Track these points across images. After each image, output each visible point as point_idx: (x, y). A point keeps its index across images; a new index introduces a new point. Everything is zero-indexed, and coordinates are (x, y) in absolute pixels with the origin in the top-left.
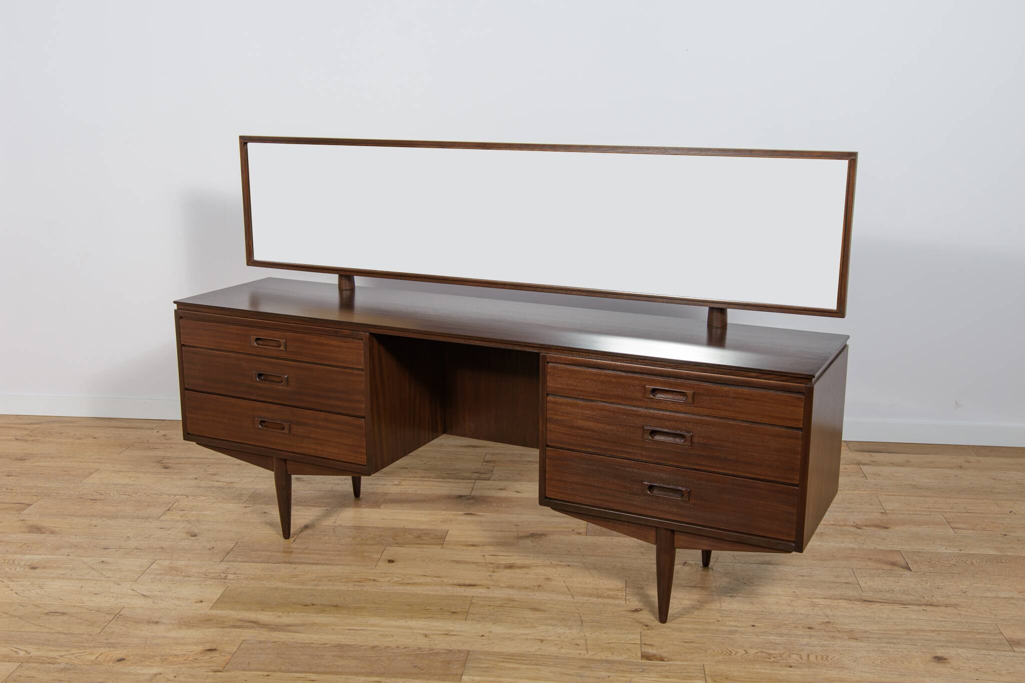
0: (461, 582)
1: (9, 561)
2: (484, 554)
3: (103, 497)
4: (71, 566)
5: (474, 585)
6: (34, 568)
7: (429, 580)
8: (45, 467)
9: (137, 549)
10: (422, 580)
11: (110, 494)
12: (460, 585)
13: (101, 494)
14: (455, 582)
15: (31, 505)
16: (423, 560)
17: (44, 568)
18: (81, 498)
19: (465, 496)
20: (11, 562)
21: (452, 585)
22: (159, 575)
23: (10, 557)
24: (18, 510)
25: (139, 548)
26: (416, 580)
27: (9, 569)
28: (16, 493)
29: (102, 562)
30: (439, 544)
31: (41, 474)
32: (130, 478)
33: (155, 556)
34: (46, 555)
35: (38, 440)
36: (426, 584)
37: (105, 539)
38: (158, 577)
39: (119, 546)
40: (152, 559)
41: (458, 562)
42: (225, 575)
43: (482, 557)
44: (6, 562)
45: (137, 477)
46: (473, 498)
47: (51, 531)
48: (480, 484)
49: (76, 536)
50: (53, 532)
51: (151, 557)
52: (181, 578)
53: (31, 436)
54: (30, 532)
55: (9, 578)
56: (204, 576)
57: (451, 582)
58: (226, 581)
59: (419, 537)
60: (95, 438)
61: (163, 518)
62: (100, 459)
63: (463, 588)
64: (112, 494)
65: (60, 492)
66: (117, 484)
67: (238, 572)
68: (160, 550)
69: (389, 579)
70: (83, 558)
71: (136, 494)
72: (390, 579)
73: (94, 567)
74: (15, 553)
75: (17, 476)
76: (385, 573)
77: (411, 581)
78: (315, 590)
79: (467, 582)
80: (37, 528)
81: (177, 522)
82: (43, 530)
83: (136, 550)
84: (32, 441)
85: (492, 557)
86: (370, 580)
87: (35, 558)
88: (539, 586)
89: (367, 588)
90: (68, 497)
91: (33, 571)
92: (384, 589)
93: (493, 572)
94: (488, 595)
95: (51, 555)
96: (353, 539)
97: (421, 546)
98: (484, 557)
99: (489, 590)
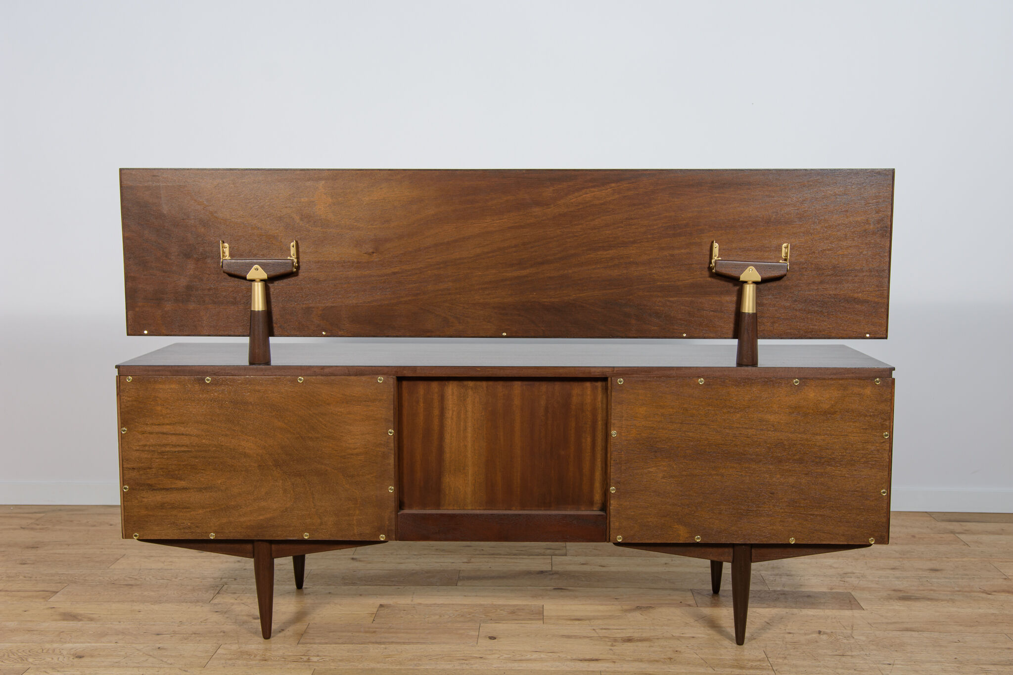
0: (581, 657)
1: (48, 650)
2: (594, 628)
3: (139, 583)
4: (123, 653)
5: (597, 660)
6: (81, 657)
7: (543, 656)
8: (64, 554)
9: (195, 634)
10: (535, 656)
11: (145, 579)
12: (581, 660)
13: (136, 579)
14: (574, 657)
15: (57, 592)
16: (528, 636)
17: (92, 656)
18: (113, 584)
19: (546, 572)
20: (51, 651)
21: (572, 660)
22: (230, 659)
23: (48, 646)
24: (43, 598)
25: (197, 632)
26: (529, 657)
27: (50, 659)
28: (36, 580)
29: (159, 648)
30: (539, 619)
31: (60, 561)
32: (163, 562)
33: (219, 640)
34: (89, 643)
35: (47, 528)
36: (542, 660)
37: (154, 625)
38: (230, 662)
39: (173, 631)
40: (215, 643)
41: (569, 637)
42: (307, 657)
43: (593, 631)
44: (44, 651)
45: (171, 562)
46: (556, 573)
47: (89, 618)
48: (556, 559)
49: (120, 622)
50: (91, 619)
51: (215, 642)
52: (257, 662)
53: (38, 525)
54: (64, 620)
55: (53, 668)
56: (283, 660)
57: (569, 657)
58: (310, 663)
59: (513, 612)
60: (111, 525)
61: (216, 601)
62: (122, 545)
63: (586, 664)
64: (147, 579)
65: (87, 578)
66: (151, 569)
67: (320, 654)
68: (222, 634)
69: (497, 656)
70: (134, 645)
71: (176, 578)
72: (499, 656)
73: (151, 653)
74: (52, 642)
75: (33, 564)
76: (490, 650)
77: (523, 658)
78: (416, 669)
79: (588, 657)
80: (71, 616)
81: (232, 605)
82: (80, 618)
83: (194, 635)
84: (40, 529)
85: (604, 631)
86: (476, 658)
87: (79, 646)
88: (670, 659)
89: (476, 665)
90: (98, 583)
91: (80, 660)
92: (495, 666)
93: (612, 646)
94: (617, 669)
95: (95, 643)
96: (441, 616)
97: (519, 622)
98: (596, 631)
99: (616, 664)
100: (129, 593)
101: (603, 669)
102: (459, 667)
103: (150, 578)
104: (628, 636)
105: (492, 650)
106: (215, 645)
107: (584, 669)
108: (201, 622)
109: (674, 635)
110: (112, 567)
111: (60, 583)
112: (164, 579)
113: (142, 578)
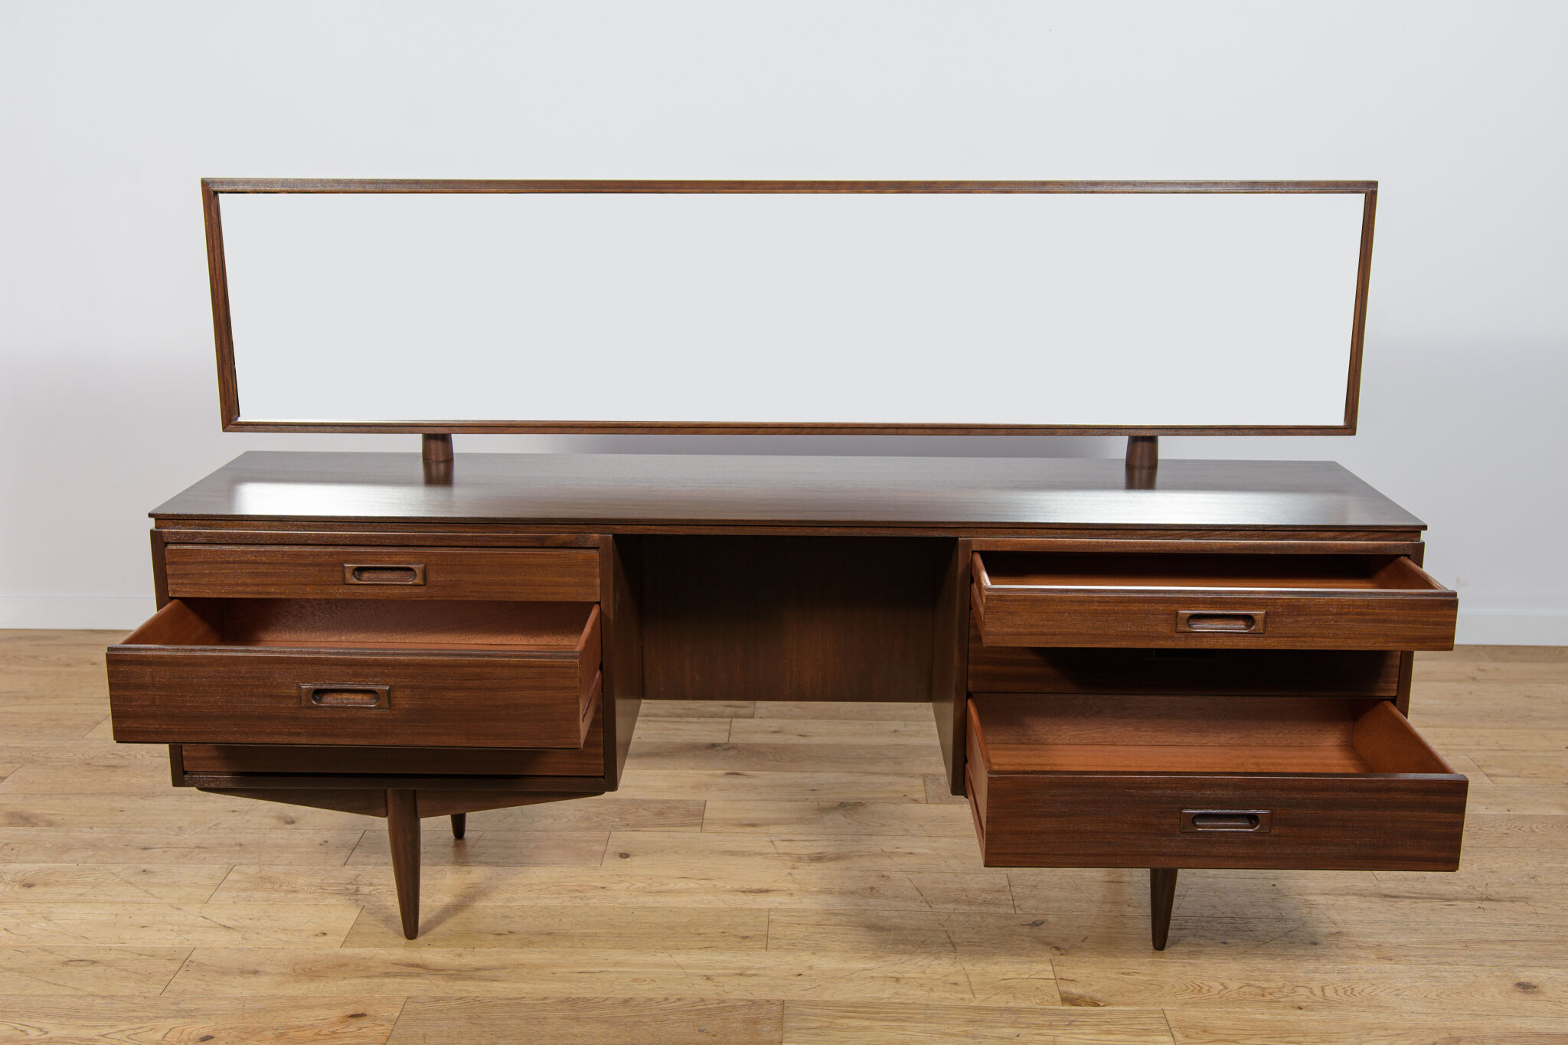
0: (746, 887)
2: (773, 839)
3: (125, 762)
4: (91, 879)
5: (767, 891)
6: (30, 886)
7: (692, 884)
8: (18, 713)
9: (198, 847)
10: (681, 885)
12: (744, 892)
13: (122, 756)
14: (736, 887)
15: (5, 778)
16: (675, 852)
17: (46, 884)
18: (88, 764)
19: (719, 745)
21: (731, 891)
22: (245, 890)
25: (202, 845)
26: (672, 886)
29: (144, 871)
30: (696, 825)
31: (12, 725)
33: (231, 858)
34: (45, 862)
36: (688, 891)
37: (141, 833)
38: (244, 895)
39: (168, 843)
40: (227, 863)
41: (733, 853)
42: (356, 887)
43: (771, 845)
46: (734, 747)
47: (48, 821)
48: (738, 724)
49: (91, 828)
50: (50, 824)
51: (225, 860)
52: (283, 894)
54: (10, 824)
56: (321, 891)
57: (728, 887)
58: (359, 897)
59: (661, 813)
63: (751, 896)
64: (139, 756)
65: (50, 755)
67: (374, 880)
68: (238, 848)
69: (626, 885)
70: (109, 867)
72: (629, 885)
73: (132, 880)
76: (618, 875)
77: (663, 888)
78: (508, 906)
79: (755, 887)
80: (21, 817)
82: (34, 821)
83: (196, 850)
85: (786, 843)
86: (596, 888)
87: (29, 868)
88: (872, 889)
89: (595, 901)
90: (65, 763)
91: (28, 890)
92: (621, 901)
93: (794, 868)
94: (793, 906)
95: (54, 862)
96: (555, 820)
97: (667, 829)
98: (774, 844)
99: (794, 897)
100: (109, 781)
101: (772, 906)
102: (569, 904)
103: (142, 755)
104: (818, 851)
105: (620, 876)
106: (225, 866)
107: (746, 906)
108: (210, 828)
109: (885, 850)
110: (90, 735)
111: (10, 762)
112: (162, 757)
113: (130, 755)
